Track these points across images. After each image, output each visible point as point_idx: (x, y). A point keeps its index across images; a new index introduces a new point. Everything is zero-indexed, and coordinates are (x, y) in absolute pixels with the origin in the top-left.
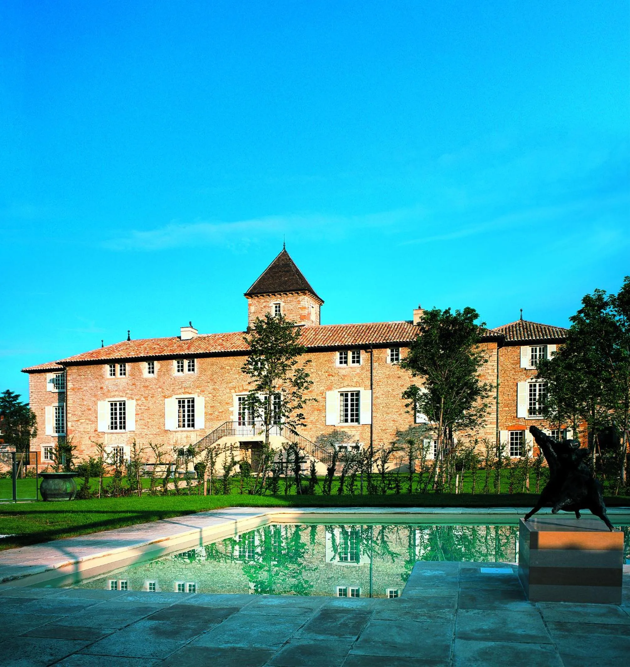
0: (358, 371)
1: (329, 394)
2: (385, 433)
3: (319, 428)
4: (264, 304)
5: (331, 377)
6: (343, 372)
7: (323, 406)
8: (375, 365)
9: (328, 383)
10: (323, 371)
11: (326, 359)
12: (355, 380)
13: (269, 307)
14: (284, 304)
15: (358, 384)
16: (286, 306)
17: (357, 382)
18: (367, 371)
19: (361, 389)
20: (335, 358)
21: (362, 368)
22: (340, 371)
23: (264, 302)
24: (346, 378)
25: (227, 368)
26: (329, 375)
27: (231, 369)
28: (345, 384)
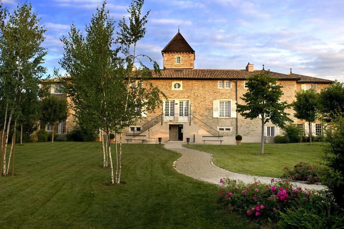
0: (230, 91)
1: (214, 102)
2: (244, 123)
3: (210, 119)
4: (172, 57)
5: (215, 94)
6: (222, 91)
7: (211, 108)
8: (238, 88)
9: (214, 96)
10: (211, 90)
11: (213, 84)
12: (228, 96)
13: (174, 58)
14: (182, 57)
15: (229, 98)
16: (183, 59)
17: (229, 97)
18: (234, 91)
19: (231, 100)
20: (217, 84)
21: (232, 90)
22: (221, 91)
23: (172, 56)
24: (223, 95)
25: (160, 86)
26: (214, 93)
27: (162, 87)
28: (223, 97)
